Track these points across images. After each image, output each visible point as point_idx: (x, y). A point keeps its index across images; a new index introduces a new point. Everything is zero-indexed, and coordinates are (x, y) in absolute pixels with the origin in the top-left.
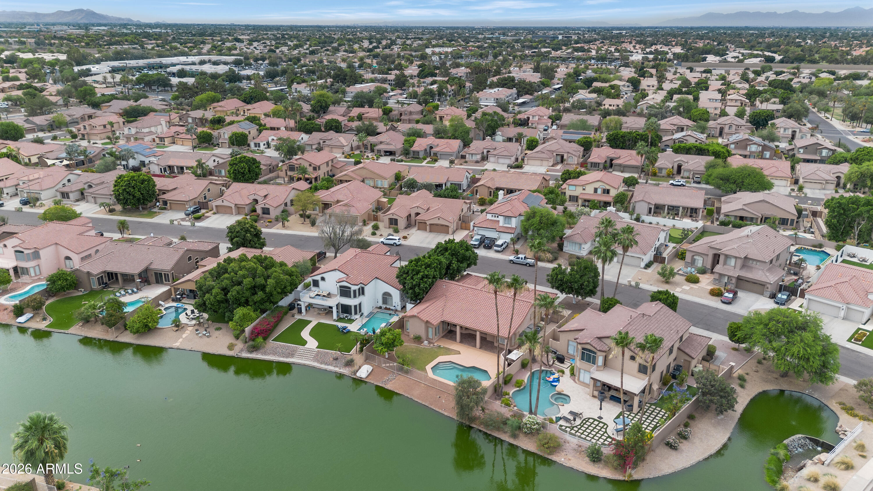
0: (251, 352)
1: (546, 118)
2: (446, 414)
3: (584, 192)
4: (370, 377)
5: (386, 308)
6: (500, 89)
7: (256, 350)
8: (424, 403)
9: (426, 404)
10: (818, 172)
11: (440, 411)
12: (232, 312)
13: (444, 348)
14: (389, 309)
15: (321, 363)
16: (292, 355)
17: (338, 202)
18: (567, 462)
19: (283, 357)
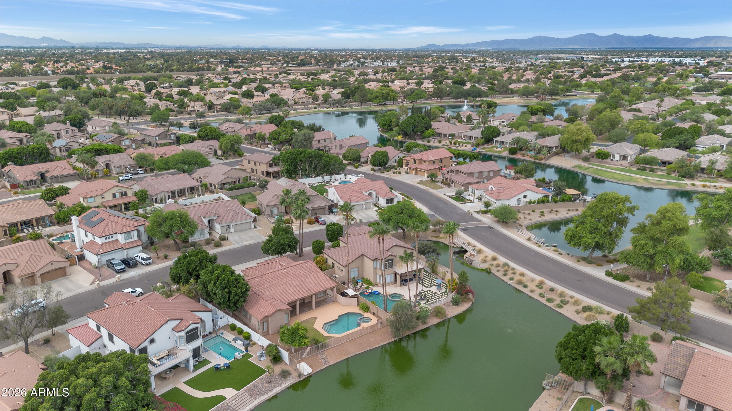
3: (103, 200)
4: (315, 368)
10: (199, 148)
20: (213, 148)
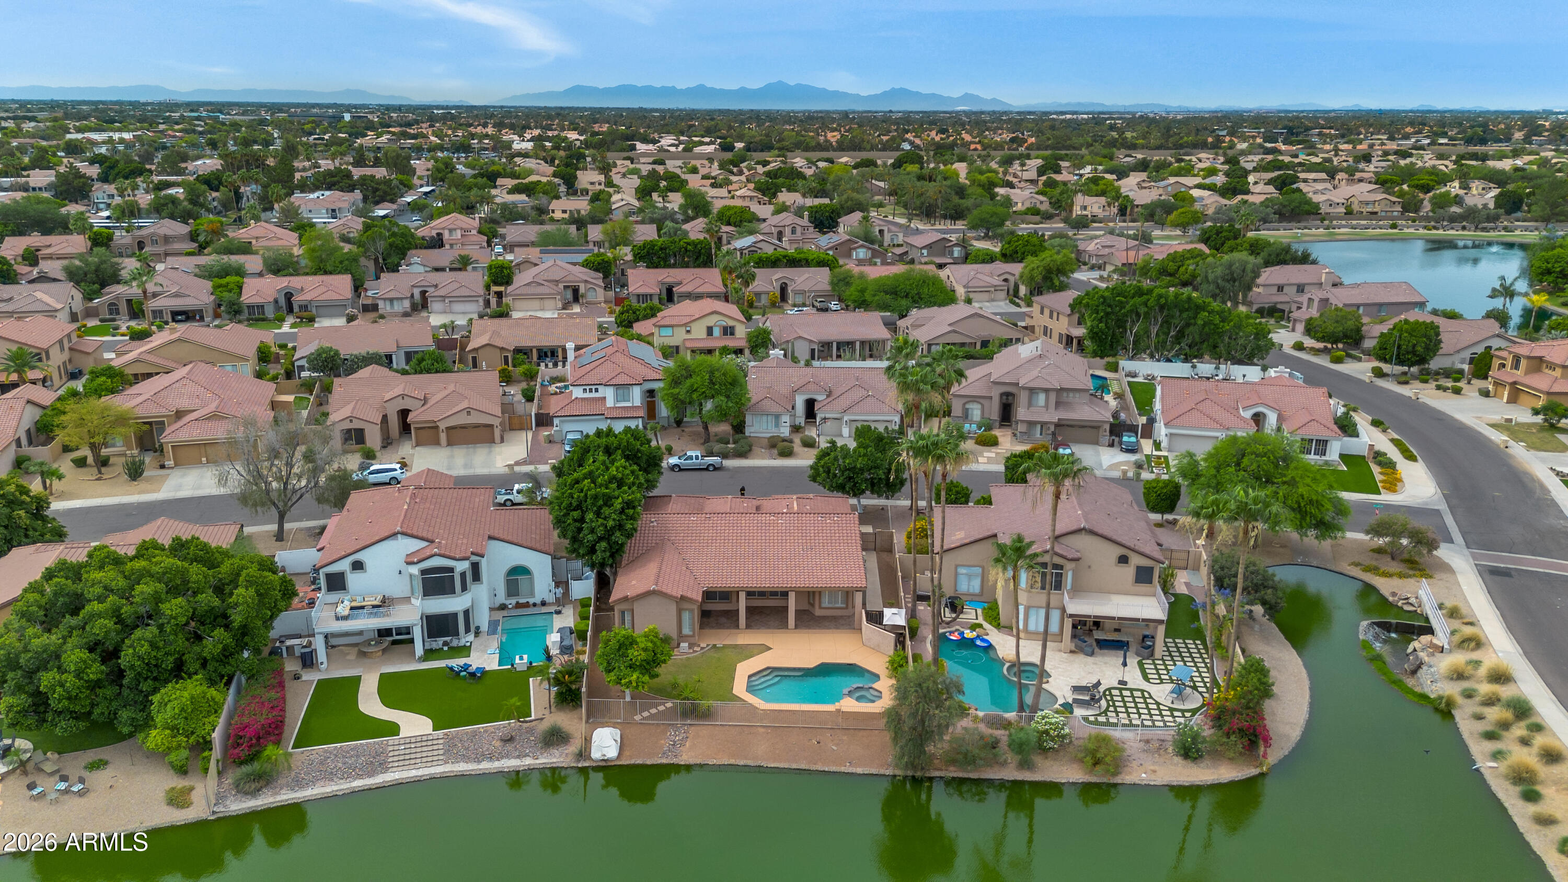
0: (254, 793)
1: (474, 232)
2: (859, 770)
3: (688, 336)
4: (627, 753)
5: (518, 606)
6: (327, 193)
7: (268, 783)
8: (794, 766)
9: (803, 766)
10: (979, 276)
11: (843, 769)
12: (146, 704)
13: (725, 646)
14: (527, 605)
15: (479, 762)
16: (384, 767)
17: (179, 414)
18: (1153, 777)
19: (360, 777)
20: (1012, 279)
